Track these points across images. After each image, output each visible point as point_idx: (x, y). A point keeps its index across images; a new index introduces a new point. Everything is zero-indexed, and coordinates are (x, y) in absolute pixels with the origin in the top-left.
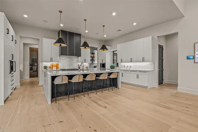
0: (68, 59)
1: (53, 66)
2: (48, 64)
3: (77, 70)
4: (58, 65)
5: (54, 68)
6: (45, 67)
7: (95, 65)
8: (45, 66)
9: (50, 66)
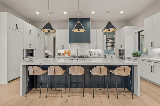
0: (79, 46)
1: (65, 52)
2: (62, 51)
3: (87, 57)
4: (69, 51)
5: (66, 54)
6: (59, 54)
7: (114, 52)
8: (59, 52)
9: (63, 52)
